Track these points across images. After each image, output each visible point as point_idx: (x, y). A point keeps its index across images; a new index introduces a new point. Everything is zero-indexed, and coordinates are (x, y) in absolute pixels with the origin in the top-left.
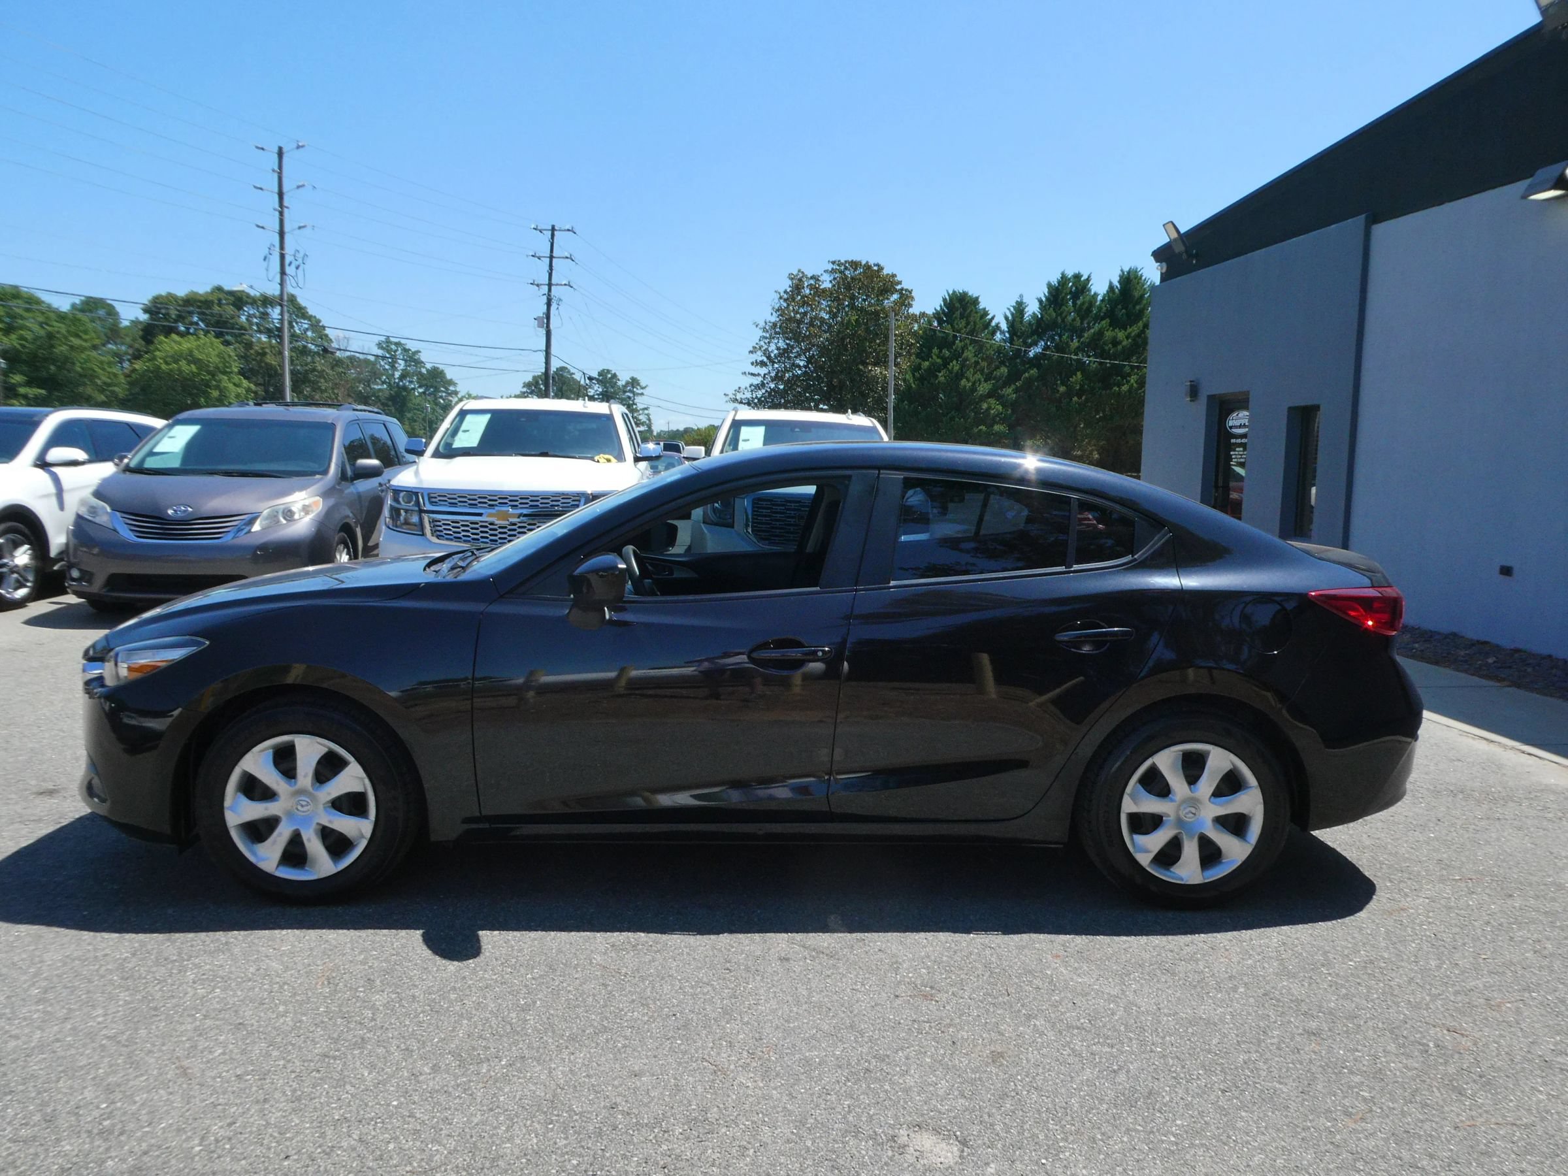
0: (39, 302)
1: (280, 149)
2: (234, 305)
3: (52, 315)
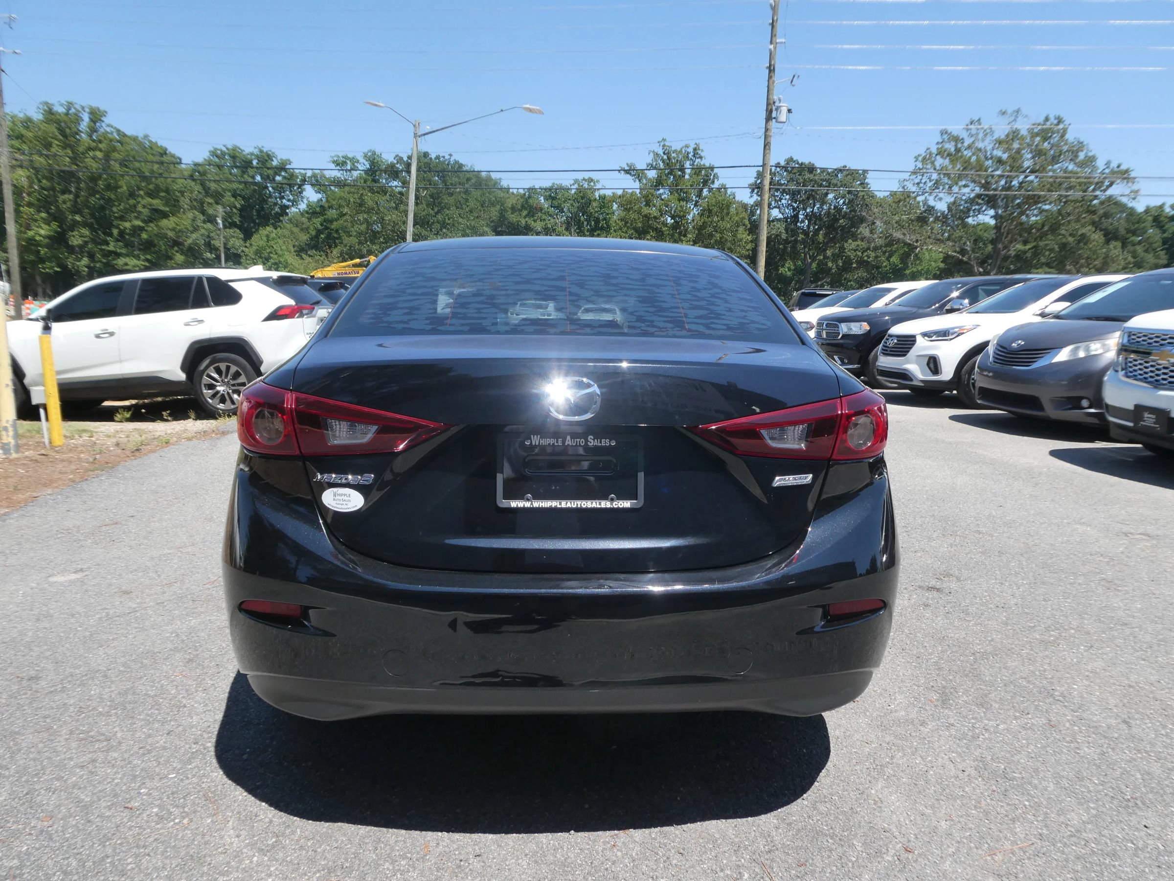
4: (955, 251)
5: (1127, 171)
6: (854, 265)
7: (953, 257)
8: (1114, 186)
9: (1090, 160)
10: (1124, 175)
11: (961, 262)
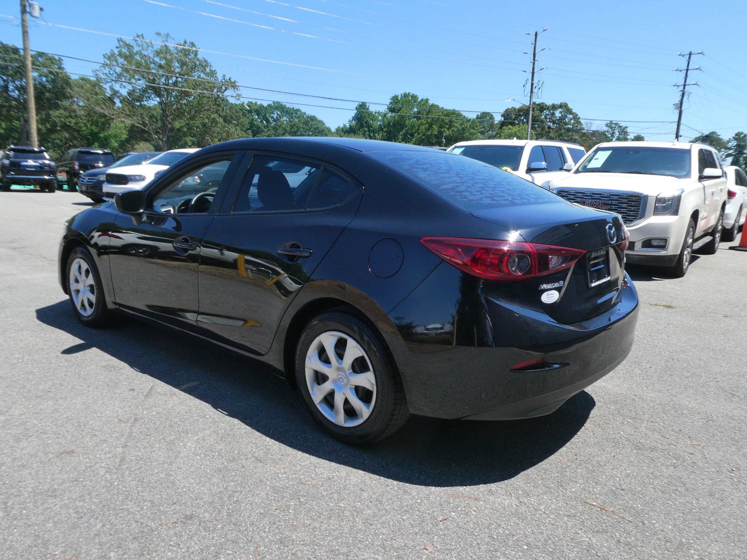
0: (461, 115)
1: (536, 33)
2: (539, 110)
3: (465, 120)
4: (139, 124)
5: (234, 82)
6: (58, 128)
7: (138, 127)
8: (228, 90)
9: (213, 73)
10: (234, 85)
11: (143, 131)
